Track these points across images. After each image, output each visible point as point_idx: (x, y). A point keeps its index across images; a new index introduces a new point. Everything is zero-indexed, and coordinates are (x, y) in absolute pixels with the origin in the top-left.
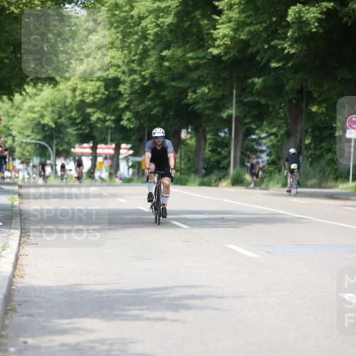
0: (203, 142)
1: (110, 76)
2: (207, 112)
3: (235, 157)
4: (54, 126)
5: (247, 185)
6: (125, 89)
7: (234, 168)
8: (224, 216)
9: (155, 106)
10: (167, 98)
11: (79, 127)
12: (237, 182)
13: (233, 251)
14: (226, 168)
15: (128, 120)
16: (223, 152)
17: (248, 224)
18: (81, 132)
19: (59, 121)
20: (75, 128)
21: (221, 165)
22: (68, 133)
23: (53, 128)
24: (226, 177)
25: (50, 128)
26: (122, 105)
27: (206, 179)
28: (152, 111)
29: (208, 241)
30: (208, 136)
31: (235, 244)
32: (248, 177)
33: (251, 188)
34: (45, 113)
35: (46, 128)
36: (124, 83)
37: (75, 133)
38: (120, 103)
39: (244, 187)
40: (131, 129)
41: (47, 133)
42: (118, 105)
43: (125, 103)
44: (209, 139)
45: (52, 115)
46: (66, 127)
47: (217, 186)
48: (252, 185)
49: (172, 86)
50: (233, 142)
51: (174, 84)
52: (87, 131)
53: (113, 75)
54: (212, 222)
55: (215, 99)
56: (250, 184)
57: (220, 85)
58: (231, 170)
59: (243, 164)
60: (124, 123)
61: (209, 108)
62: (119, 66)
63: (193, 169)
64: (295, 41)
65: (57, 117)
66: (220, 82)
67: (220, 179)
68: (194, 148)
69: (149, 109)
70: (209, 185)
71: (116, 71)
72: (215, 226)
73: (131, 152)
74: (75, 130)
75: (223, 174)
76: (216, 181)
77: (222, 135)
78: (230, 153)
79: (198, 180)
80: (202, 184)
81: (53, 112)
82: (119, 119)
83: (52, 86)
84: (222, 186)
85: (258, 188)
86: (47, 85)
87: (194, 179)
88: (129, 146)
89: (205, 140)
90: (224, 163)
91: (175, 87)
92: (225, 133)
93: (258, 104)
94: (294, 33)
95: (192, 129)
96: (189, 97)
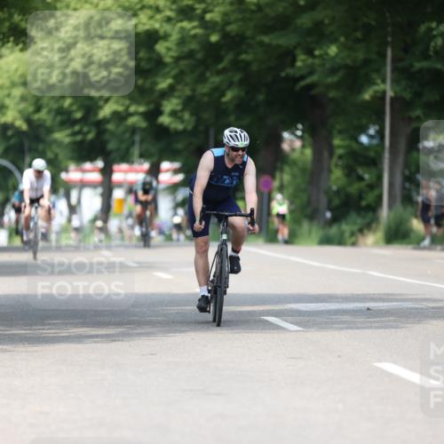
0: (326, 154)
1: (141, 28)
2: (332, 94)
3: (391, 185)
4: (24, 127)
5: (417, 242)
6: (169, 49)
7: (390, 206)
8: (371, 305)
9: (230, 85)
10: (254, 67)
11: (77, 128)
12: (397, 235)
13: (390, 375)
14: (374, 208)
15: (173, 114)
16: (367, 176)
17: (419, 322)
18: (79, 138)
19: (36, 117)
20: (68, 131)
21: (364, 203)
22: (55, 141)
23: (23, 133)
24: (374, 225)
25: (19, 132)
26: (164, 84)
27: (334, 230)
28: (223, 95)
29: (339, 356)
30: (337, 142)
31: (395, 362)
32: (417, 225)
33: (425, 248)
34: (7, 101)
35: (10, 133)
36: (166, 37)
37: (67, 140)
38: (159, 80)
39: (410, 246)
40: (177, 133)
41: (13, 141)
42: (156, 84)
43: (169, 81)
44: (339, 147)
45: (22, 106)
46: (50, 131)
47: (354, 244)
48: (427, 242)
49: (262, 44)
50: (387, 155)
51: (266, 39)
52: (91, 136)
53: (147, 27)
54: (346, 318)
55: (346, 67)
56: (423, 239)
57: (358, 41)
58: (384, 212)
59: (408, 199)
60: (165, 120)
61: (336, 86)
62: (158, 10)
63: (309, 211)
65: (31, 109)
66: (359, 35)
67: (361, 231)
69: (218, 91)
70: (340, 242)
71: (151, 18)
72: (351, 326)
73: (180, 177)
74: (67, 136)
75: (367, 220)
76: (352, 234)
77: (364, 139)
78: (380, 178)
79: (317, 233)
80: (326, 241)
81: (23, 99)
82: (156, 112)
83: (21, 46)
84: (366, 245)
85: (439, 247)
86: (10, 45)
87: (310, 233)
88: (177, 165)
89: (331, 149)
90: (370, 198)
91: (269, 45)
92: (371, 137)
95: (303, 131)
96: (299, 64)
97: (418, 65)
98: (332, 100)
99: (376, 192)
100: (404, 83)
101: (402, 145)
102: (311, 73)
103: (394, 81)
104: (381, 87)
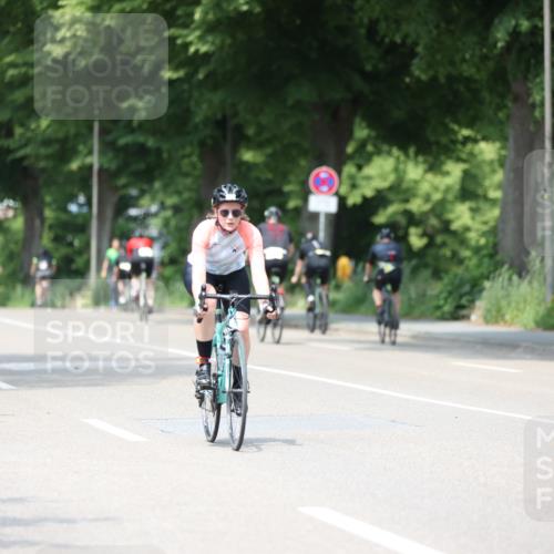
0: (37, 222)
2: (42, 164)
13: (96, 430)
14: (83, 272)
21: (74, 266)
29: (48, 413)
30: (48, 213)
31: (101, 418)
44: (49, 217)
50: (94, 222)
55: (57, 141)
61: (47, 157)
64: (210, 28)
68: (20, 236)
77: (73, 208)
78: (87, 246)
87: (23, 295)
89: (43, 220)
90: (79, 262)
92: (80, 206)
93: (142, 150)
94: (206, 13)
97: (122, 141)
98: (43, 170)
99: (85, 257)
100: (110, 155)
101: (109, 213)
102: (26, 145)
103: (102, 153)
104: (88, 160)
